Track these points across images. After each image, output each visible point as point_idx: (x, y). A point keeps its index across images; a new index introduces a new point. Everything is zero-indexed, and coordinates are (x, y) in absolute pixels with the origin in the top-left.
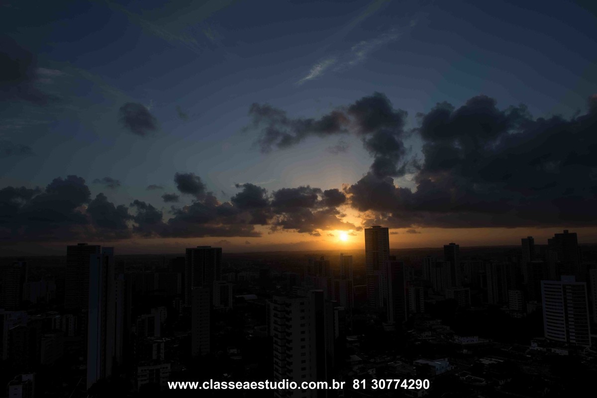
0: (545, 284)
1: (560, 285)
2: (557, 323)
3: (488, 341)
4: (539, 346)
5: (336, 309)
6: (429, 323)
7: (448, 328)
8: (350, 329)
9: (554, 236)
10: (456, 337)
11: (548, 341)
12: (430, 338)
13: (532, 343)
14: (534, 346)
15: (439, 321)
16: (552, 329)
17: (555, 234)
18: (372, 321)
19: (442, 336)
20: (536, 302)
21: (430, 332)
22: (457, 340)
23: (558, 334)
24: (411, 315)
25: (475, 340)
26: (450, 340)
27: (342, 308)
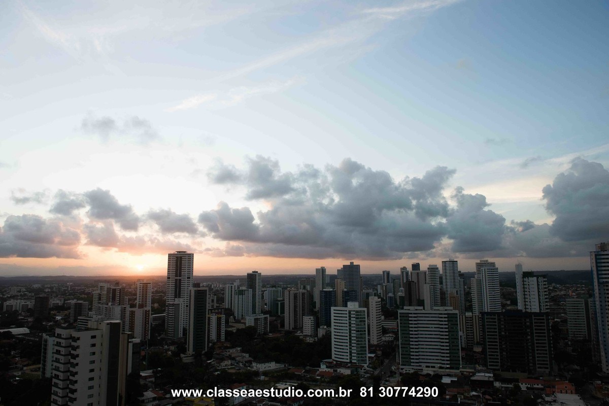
0: (334, 310)
1: (346, 311)
2: (342, 346)
3: (283, 366)
4: (327, 367)
5: (131, 342)
6: (229, 352)
7: (247, 355)
8: (144, 363)
9: (342, 267)
10: (254, 364)
11: (335, 362)
12: (229, 367)
13: (321, 365)
14: (323, 368)
15: (239, 349)
16: (338, 352)
17: (344, 266)
18: (170, 352)
19: (241, 365)
20: (325, 327)
21: (230, 361)
22: (255, 368)
23: (343, 355)
24: (210, 344)
25: (272, 366)
26: (249, 368)
27: (137, 340)
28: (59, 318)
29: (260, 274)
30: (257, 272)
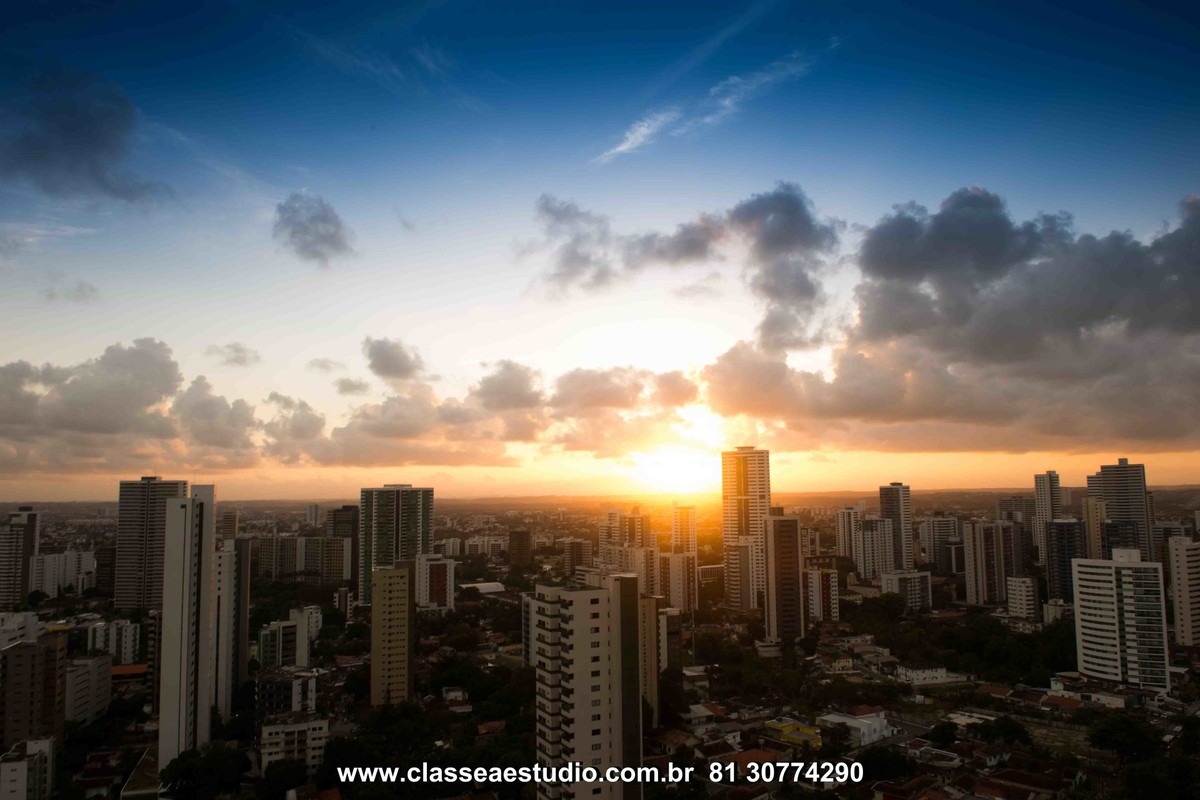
0: (1079, 565)
1: (1110, 568)
2: (1102, 644)
3: (965, 679)
4: (1066, 688)
5: (663, 613)
6: (848, 642)
7: (886, 652)
8: (690, 653)
9: (1099, 470)
10: (901, 670)
11: (1085, 680)
12: (850, 672)
13: (1053, 683)
14: (1057, 689)
15: (868, 637)
16: (1092, 656)
17: (1103, 467)
18: (735, 636)
19: (874, 669)
20: (1061, 602)
21: (851, 660)
22: (903, 677)
23: (1105, 666)
24: (811, 626)
25: (940, 676)
26: (890, 677)
27: (674, 611)
28: (547, 567)
29: (908, 488)
30: (901, 484)
